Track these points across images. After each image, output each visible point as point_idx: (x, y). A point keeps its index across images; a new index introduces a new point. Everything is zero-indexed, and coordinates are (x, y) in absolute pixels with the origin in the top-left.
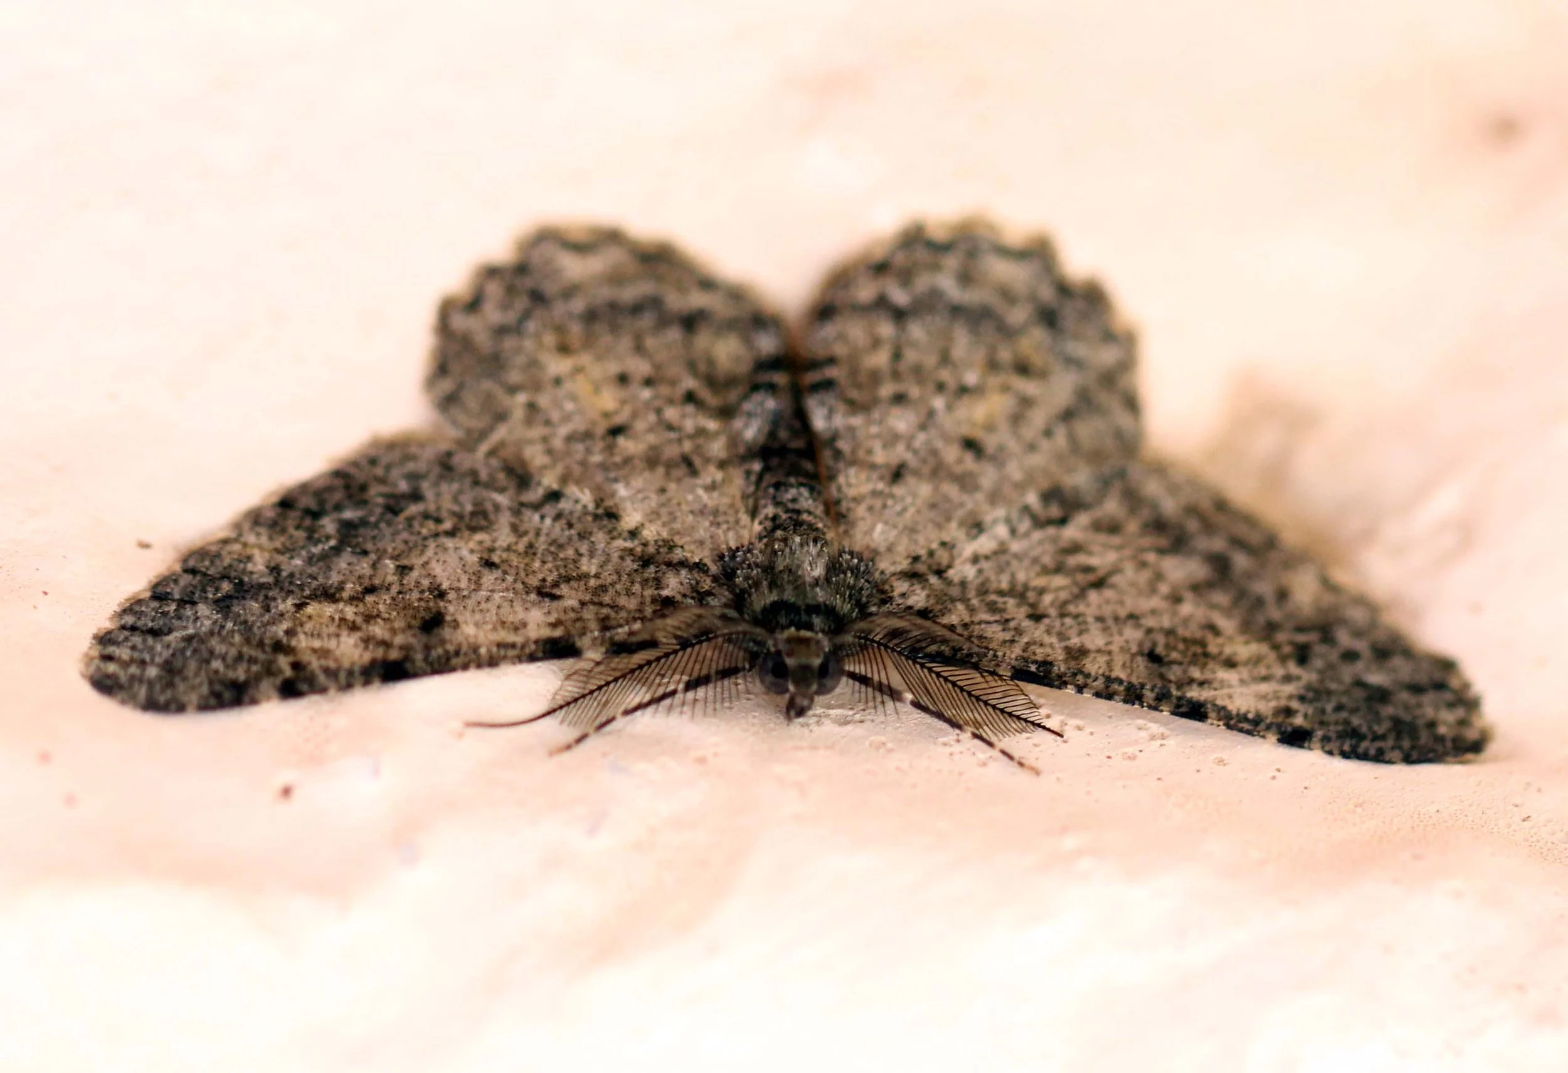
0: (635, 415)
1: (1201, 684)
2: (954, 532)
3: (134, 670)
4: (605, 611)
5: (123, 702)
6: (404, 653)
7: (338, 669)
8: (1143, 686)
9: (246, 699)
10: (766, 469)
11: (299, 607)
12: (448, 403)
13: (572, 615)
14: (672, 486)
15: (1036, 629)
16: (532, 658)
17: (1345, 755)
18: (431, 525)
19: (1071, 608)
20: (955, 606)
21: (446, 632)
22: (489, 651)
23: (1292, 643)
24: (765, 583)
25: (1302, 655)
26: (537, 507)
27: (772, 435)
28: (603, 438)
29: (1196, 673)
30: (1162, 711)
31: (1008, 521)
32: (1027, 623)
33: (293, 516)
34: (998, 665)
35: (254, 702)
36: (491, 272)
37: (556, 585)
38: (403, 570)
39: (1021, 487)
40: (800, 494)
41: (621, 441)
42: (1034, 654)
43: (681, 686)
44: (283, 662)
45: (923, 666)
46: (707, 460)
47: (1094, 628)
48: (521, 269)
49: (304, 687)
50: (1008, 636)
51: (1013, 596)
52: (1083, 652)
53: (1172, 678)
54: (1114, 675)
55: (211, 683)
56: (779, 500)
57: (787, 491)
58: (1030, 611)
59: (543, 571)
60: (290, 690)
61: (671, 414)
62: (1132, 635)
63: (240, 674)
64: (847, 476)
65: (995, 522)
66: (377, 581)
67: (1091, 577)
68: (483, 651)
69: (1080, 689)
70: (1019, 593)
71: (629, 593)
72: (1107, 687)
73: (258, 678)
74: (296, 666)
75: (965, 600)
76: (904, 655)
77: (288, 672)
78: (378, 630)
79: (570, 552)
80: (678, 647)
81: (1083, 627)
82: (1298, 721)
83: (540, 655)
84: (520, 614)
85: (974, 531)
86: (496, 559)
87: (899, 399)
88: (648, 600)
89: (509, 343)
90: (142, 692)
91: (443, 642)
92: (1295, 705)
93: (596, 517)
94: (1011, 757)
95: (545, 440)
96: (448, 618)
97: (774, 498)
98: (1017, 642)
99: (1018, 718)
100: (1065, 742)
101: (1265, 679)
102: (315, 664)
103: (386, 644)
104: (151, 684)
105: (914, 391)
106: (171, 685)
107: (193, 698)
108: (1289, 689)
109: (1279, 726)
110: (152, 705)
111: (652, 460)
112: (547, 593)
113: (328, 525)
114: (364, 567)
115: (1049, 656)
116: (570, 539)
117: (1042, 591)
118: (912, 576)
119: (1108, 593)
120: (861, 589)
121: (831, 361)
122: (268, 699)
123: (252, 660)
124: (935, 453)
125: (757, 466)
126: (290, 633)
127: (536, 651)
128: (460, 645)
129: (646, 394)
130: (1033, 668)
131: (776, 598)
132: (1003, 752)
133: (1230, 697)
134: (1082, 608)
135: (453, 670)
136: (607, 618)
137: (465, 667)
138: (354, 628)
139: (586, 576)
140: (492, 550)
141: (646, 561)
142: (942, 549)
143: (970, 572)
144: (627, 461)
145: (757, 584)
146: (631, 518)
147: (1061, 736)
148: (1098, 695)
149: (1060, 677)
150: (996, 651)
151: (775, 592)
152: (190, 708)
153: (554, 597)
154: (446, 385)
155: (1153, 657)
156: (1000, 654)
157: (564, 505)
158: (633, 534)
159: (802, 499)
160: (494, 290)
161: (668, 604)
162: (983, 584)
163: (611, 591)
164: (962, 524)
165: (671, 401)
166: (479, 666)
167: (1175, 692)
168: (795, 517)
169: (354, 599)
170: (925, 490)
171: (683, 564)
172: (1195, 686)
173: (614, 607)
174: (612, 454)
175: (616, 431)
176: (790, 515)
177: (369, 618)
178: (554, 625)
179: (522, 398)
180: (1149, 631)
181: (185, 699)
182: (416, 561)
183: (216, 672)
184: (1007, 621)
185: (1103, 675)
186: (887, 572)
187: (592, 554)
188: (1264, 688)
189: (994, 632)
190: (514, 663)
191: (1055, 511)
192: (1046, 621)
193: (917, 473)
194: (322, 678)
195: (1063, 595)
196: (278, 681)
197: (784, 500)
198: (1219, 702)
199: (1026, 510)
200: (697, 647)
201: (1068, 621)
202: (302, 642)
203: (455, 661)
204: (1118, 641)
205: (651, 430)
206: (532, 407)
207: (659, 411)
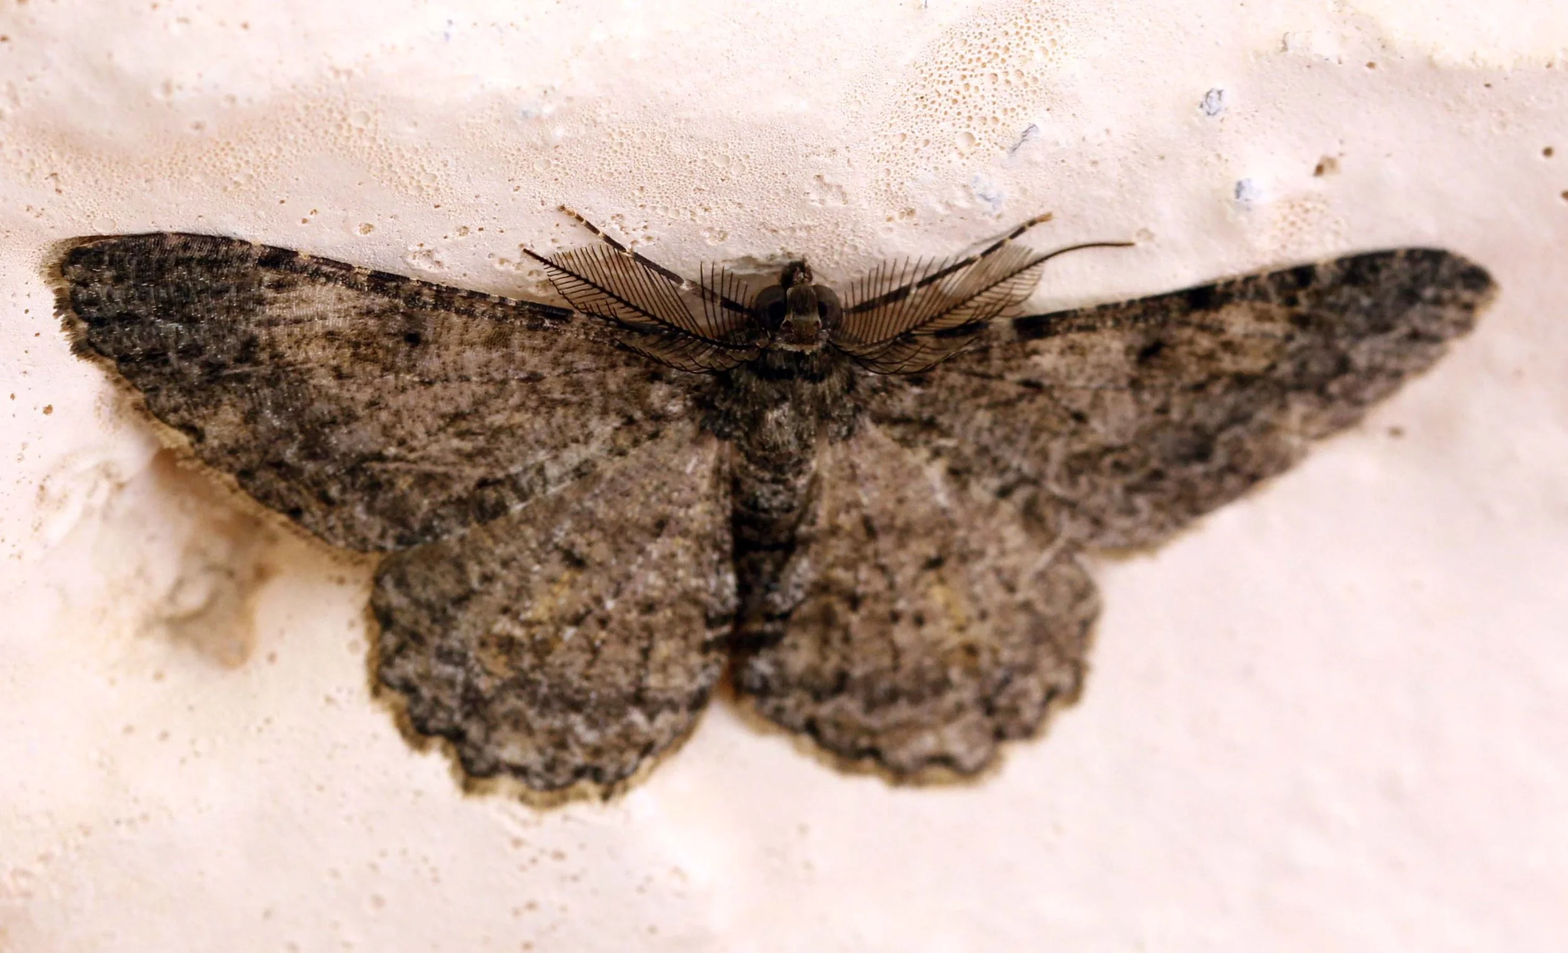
0: (915, 581)
1: (369, 312)
2: (609, 468)
3: (1447, 294)
4: (979, 369)
5: (1463, 260)
6: (1187, 319)
7: (1252, 300)
8: (435, 307)
9: (1347, 265)
10: (793, 527)
11: (1273, 367)
12: (1084, 591)
13: (1013, 363)
14: (890, 505)
15: (536, 366)
16: (1062, 316)
17: (228, 240)
18: (1125, 459)
19: (492, 389)
20: (618, 387)
21: (1140, 341)
22: (1104, 323)
23: (258, 363)
24: (829, 401)
25: (248, 349)
26: (1023, 480)
27: (779, 567)
28: (950, 554)
29: (372, 323)
30: (418, 281)
31: (546, 482)
32: (545, 372)
33: (1249, 468)
34: (584, 324)
35: (1340, 262)
36: (1029, 732)
37: (1020, 397)
38: (1163, 410)
39: (527, 519)
40: (768, 500)
41: (932, 552)
42: (544, 338)
43: (913, 291)
44: (1304, 306)
45: (663, 322)
46: (850, 535)
47: (472, 371)
48: (999, 735)
49: (1290, 279)
50: (569, 357)
51: (553, 400)
52: (490, 343)
53: (399, 318)
54: (465, 318)
55: (1377, 283)
56: (791, 494)
57: (782, 503)
58: (539, 386)
59: (1029, 411)
60: (1304, 274)
61: (879, 584)
62: (432, 364)
63: (1347, 291)
64: (713, 523)
65: (560, 480)
66: (1191, 396)
67: (464, 425)
68: (1110, 323)
69: (502, 301)
70: (548, 405)
71: (951, 389)
72: (471, 305)
73: (1334, 288)
74: (1292, 302)
75: (606, 394)
76: (684, 331)
77: (1301, 295)
78: (1205, 342)
79: (999, 432)
80: (914, 332)
81: (485, 370)
82: (268, 276)
83: (1053, 320)
84: (1062, 363)
85: (584, 469)
86: (1072, 424)
87: (649, 607)
88: (935, 383)
89: (1021, 657)
90: (1445, 271)
91: (1146, 332)
92: (270, 294)
93: (968, 470)
94: (588, 225)
95: (1003, 553)
96: (1133, 357)
97: (794, 496)
98: (560, 351)
99: (564, 271)
100: (522, 245)
101: (297, 321)
102: (1275, 306)
103: (1202, 328)
104: (1433, 281)
105: (633, 616)
106: (1416, 279)
107: (1396, 265)
108: (270, 312)
109: (293, 270)
110: (1435, 256)
111: (905, 534)
112: (1033, 387)
113: (1220, 457)
114: (1200, 413)
115: (529, 337)
116: (997, 446)
117: (519, 408)
118: (659, 417)
119: (447, 408)
120: (724, 400)
121: (705, 648)
122: (1326, 266)
123: (1332, 307)
124: (618, 551)
125: (803, 529)
126: (1289, 338)
127: (1057, 324)
128: (1132, 327)
129: (901, 605)
130: (547, 323)
131: (819, 385)
132: (595, 230)
133: (340, 299)
134: (480, 391)
135: (1145, 300)
136: (980, 362)
137: (1131, 303)
138: (1228, 346)
139: (990, 407)
140: (1074, 433)
141: (930, 425)
142: (624, 448)
143: (594, 424)
144: (929, 532)
145: (836, 399)
146: (935, 472)
147: (525, 251)
148: (484, 296)
149: (521, 315)
150: (587, 339)
151: (820, 391)
152: (1402, 254)
153: (1027, 383)
154: (1083, 609)
155: (414, 339)
156: (582, 337)
157: (995, 483)
158: (937, 453)
159: (767, 495)
160: (1029, 714)
161: (917, 379)
162: (583, 413)
163: (968, 391)
164: (598, 478)
165: (876, 597)
166: (1116, 305)
167: (400, 303)
168: (779, 476)
169: (1214, 377)
170: (633, 511)
171: (894, 422)
172: (377, 309)
173: (970, 373)
174: (944, 538)
175: (934, 564)
176: (783, 477)
177: (1210, 356)
178: (1035, 352)
179: (1020, 597)
180: (410, 369)
181: (1406, 265)
182: (1149, 420)
183: (1369, 294)
184: (566, 373)
185: (475, 317)
186: (687, 421)
187: (979, 431)
188: (298, 311)
189: (583, 361)
190: (1082, 310)
191: (491, 495)
192: (522, 375)
193: (643, 529)
194: (1271, 290)
195: (499, 403)
196: (1314, 285)
197: (787, 493)
198: (352, 293)
199: (523, 497)
200: (896, 333)
201: (498, 376)
202: (1279, 329)
203: (1138, 311)
204: (449, 357)
205: (902, 565)
206: (1011, 588)
207: (891, 586)
